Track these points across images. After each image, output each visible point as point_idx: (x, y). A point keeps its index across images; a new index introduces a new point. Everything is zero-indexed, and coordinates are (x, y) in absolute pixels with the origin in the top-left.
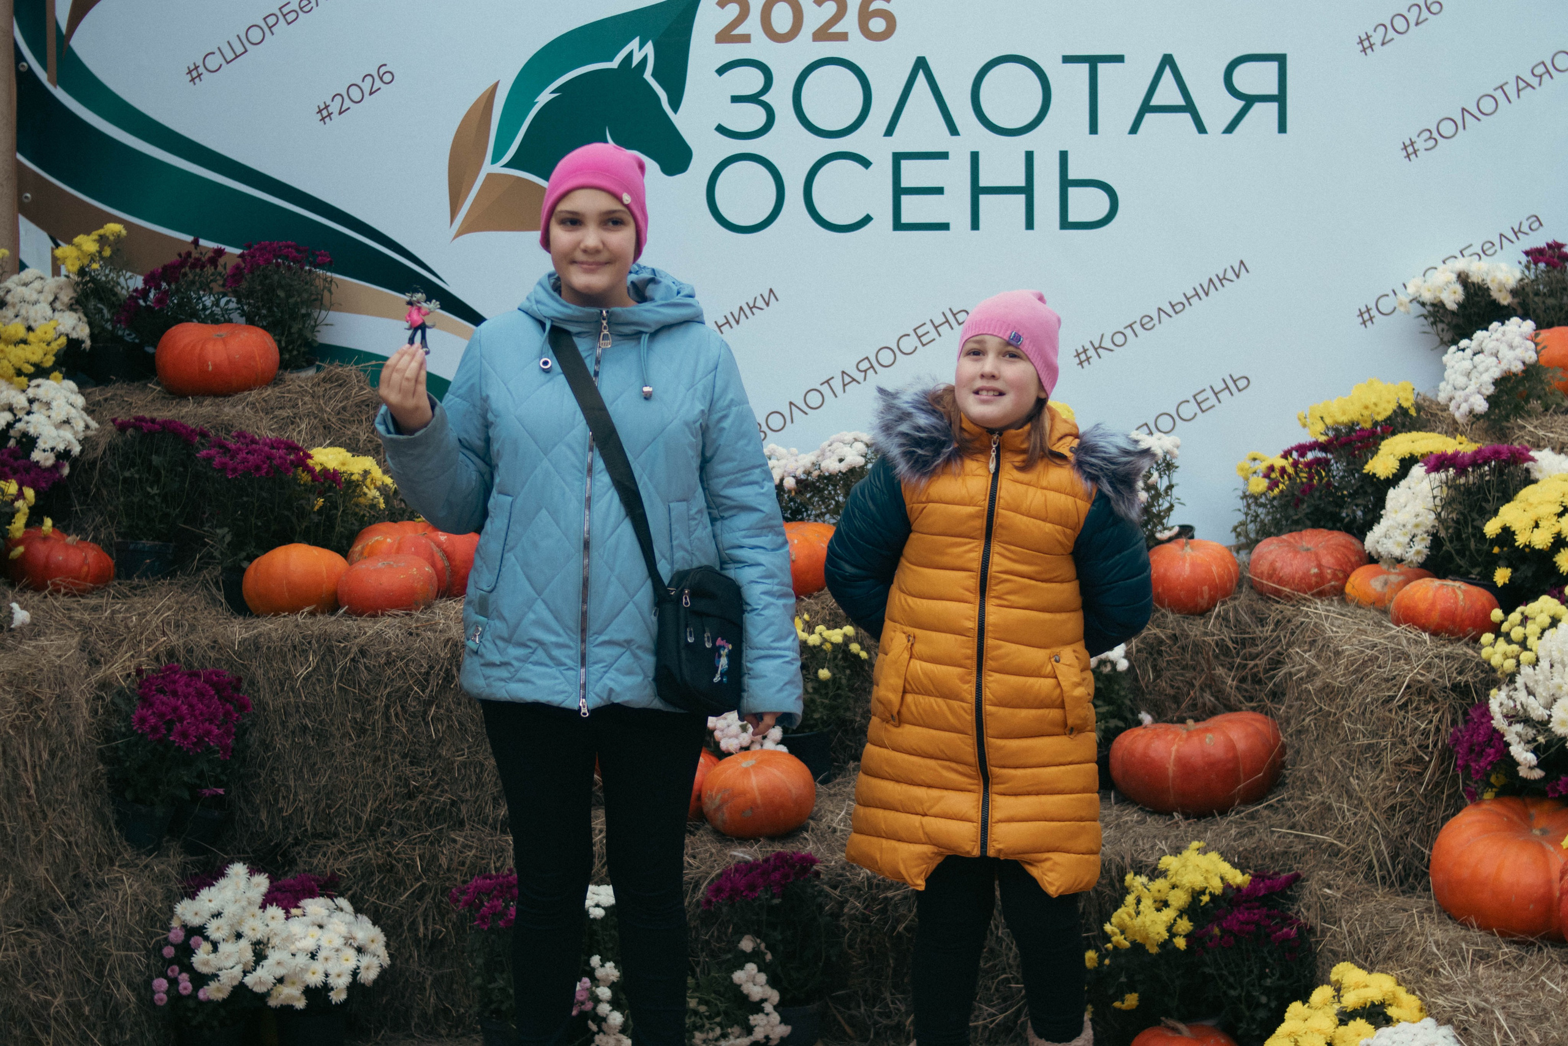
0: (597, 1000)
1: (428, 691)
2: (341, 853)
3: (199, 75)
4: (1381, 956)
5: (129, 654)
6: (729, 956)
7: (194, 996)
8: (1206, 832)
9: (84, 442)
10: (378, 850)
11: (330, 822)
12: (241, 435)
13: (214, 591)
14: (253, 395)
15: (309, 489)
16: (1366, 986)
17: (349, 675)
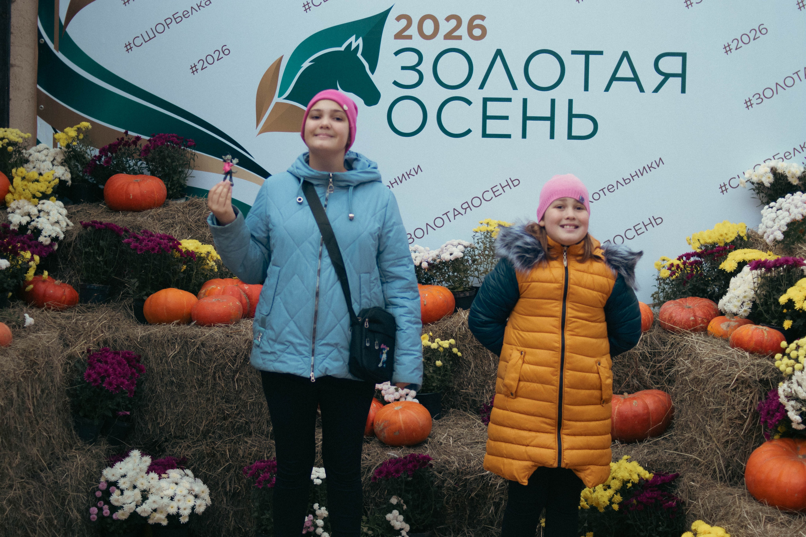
0: (316, 526)
1: (235, 365)
2: (189, 446)
3: (131, 48)
4: (718, 517)
5: (84, 342)
6: (385, 506)
7: (110, 517)
8: (632, 451)
9: (66, 233)
10: (207, 445)
11: (183, 431)
12: (145, 232)
13: (129, 311)
14: (153, 212)
15: (179, 261)
16: (710, 533)
17: (196, 356)
